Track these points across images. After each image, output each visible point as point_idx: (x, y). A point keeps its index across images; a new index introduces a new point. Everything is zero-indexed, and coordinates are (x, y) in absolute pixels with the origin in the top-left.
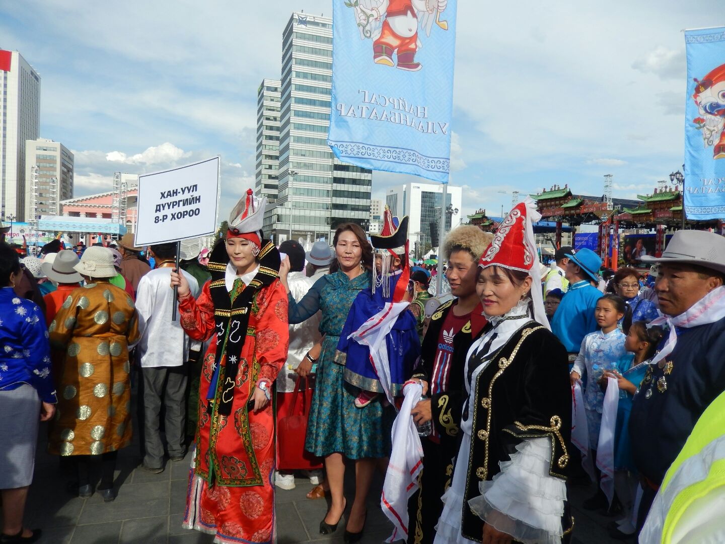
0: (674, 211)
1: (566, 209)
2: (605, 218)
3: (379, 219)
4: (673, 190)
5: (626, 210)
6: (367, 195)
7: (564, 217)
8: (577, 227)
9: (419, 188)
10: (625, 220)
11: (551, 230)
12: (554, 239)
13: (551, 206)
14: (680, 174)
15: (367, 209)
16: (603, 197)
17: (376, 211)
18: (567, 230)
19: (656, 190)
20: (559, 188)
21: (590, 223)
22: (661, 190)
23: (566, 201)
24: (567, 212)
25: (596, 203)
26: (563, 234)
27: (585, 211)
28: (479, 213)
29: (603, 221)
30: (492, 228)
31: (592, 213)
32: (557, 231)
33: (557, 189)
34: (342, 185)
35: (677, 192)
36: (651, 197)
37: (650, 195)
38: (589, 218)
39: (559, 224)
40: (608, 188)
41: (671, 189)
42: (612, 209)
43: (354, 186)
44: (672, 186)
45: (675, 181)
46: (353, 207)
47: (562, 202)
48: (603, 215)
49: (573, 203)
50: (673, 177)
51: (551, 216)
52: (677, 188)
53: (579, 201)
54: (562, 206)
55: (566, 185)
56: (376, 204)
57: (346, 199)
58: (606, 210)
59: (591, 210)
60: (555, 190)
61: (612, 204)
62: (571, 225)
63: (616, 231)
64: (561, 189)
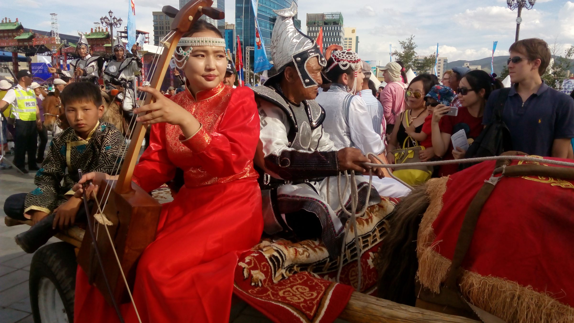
0: (107, 47)
1: (19, 40)
2: (55, 50)
4: (105, 31)
5: (70, 44)
7: (19, 48)
8: (32, 57)
10: (71, 53)
11: (8, 59)
12: (11, 67)
13: (4, 37)
14: (107, 18)
16: (51, 32)
18: (23, 60)
19: (92, 29)
20: (10, 21)
21: (43, 54)
22: (96, 30)
23: (19, 33)
24: (21, 44)
25: (46, 37)
26: (20, 63)
27: (37, 43)
29: (54, 52)
31: (43, 45)
32: (14, 60)
33: (8, 21)
35: (107, 33)
36: (89, 35)
37: (88, 34)
38: (42, 50)
39: (15, 54)
40: (54, 25)
41: (102, 30)
42: (60, 43)
44: (104, 27)
45: (104, 24)
47: (14, 34)
48: (53, 47)
49: (25, 36)
50: (102, 20)
51: (5, 47)
52: (107, 29)
53: (31, 34)
54: (15, 38)
55: (17, 19)
58: (55, 44)
59: (42, 43)
60: (6, 23)
61: (59, 38)
62: (26, 55)
63: (65, 61)
64: (12, 22)
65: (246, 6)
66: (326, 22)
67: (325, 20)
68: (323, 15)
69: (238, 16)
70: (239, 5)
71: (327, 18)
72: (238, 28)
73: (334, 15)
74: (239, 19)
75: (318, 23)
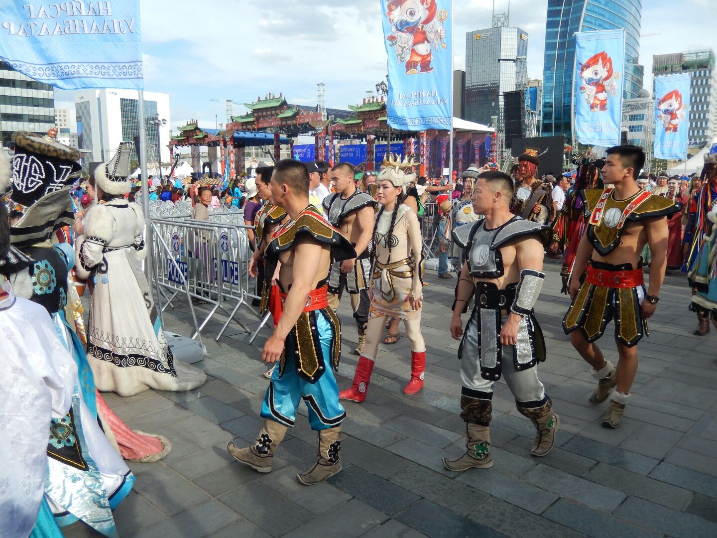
0: (381, 121)
1: (283, 119)
2: (320, 129)
3: (69, 132)
4: (380, 100)
5: (339, 120)
6: (49, 103)
7: (281, 128)
8: (294, 139)
9: (116, 94)
10: (338, 131)
11: (268, 142)
12: (272, 152)
13: (267, 116)
14: (384, 84)
15: (51, 120)
16: (317, 107)
17: (63, 122)
18: (285, 142)
19: (364, 100)
20: (273, 96)
21: (307, 134)
22: (369, 100)
23: (282, 111)
24: (284, 123)
25: (311, 113)
26: (282, 146)
27: (301, 121)
28: (190, 125)
29: (319, 131)
30: (206, 142)
31: (308, 123)
32: (275, 143)
33: (272, 98)
34: (13, 89)
35: (383, 103)
36: (361, 107)
37: (359, 106)
38: (306, 128)
39: (277, 135)
40: (321, 97)
41: (377, 100)
42: (326, 119)
43: (30, 91)
44: (378, 96)
45: (381, 91)
46: (32, 117)
47: (278, 111)
48: (318, 125)
49: (289, 114)
50: (378, 87)
51: (267, 128)
52: (382, 98)
53: (295, 110)
54: (279, 116)
55: (281, 94)
56: (62, 114)
57: (19, 107)
58: (321, 121)
59: (307, 120)
60: (270, 99)
61: (326, 114)
62: (288, 137)
63: (331, 141)
64: (275, 97)
65: (560, 52)
66: (686, 65)
67: (683, 63)
68: (681, 56)
69: (547, 68)
70: (549, 52)
71: (687, 59)
72: (547, 85)
73: (699, 54)
74: (549, 72)
75: (672, 67)
